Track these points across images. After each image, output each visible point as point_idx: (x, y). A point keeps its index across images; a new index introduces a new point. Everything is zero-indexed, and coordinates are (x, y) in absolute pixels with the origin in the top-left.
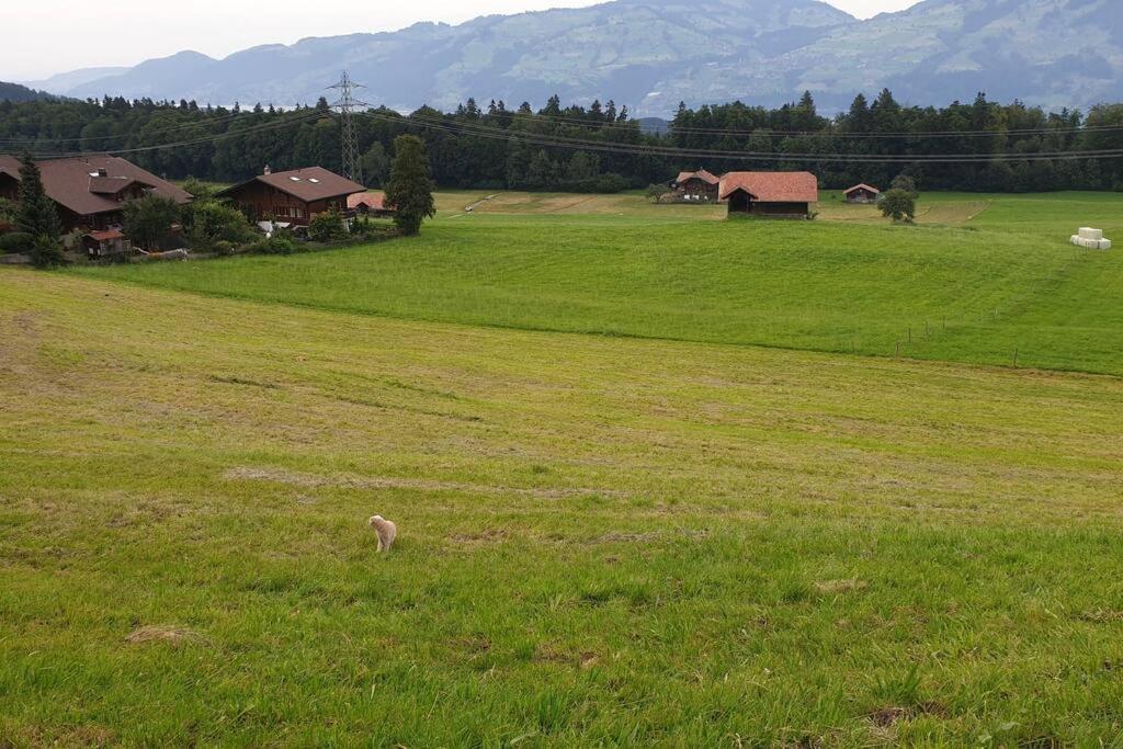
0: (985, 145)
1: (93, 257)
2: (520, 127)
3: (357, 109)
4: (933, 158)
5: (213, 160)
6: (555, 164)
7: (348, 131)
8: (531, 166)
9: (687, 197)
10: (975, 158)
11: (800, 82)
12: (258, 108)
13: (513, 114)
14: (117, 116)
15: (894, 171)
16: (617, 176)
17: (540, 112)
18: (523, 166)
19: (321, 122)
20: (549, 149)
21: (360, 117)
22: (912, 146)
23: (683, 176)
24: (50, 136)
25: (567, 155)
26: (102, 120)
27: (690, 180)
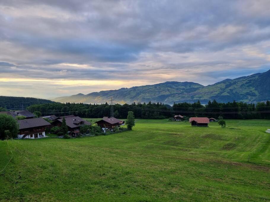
0: (236, 110)
1: (74, 136)
2: (144, 107)
3: (113, 104)
4: (226, 113)
5: (86, 114)
6: (151, 114)
7: (112, 108)
8: (146, 114)
9: (177, 120)
10: (234, 113)
11: (194, 98)
12: (95, 104)
13: (142, 105)
14: (68, 106)
15: (218, 115)
16: (163, 116)
17: (148, 104)
18: (144, 114)
19: (106, 107)
20: (149, 111)
21: (114, 106)
22: (221, 110)
23: (176, 116)
24: (56, 110)
25: (153, 112)
26: (66, 106)
27: (177, 117)
